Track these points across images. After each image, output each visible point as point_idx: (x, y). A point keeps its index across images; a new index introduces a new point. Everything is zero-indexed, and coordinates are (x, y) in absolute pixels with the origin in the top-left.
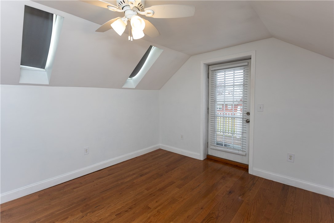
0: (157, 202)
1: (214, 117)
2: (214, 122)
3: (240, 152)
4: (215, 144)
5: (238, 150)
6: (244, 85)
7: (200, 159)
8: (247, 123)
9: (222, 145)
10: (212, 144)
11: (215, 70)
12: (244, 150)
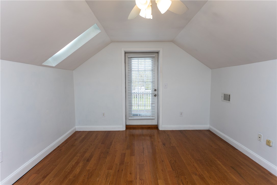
0: (131, 174)
1: (130, 95)
2: (130, 98)
3: (151, 118)
4: (132, 116)
5: (149, 116)
6: (152, 70)
7: (122, 130)
8: (155, 97)
9: (138, 115)
10: (130, 116)
11: (131, 57)
12: (153, 115)
